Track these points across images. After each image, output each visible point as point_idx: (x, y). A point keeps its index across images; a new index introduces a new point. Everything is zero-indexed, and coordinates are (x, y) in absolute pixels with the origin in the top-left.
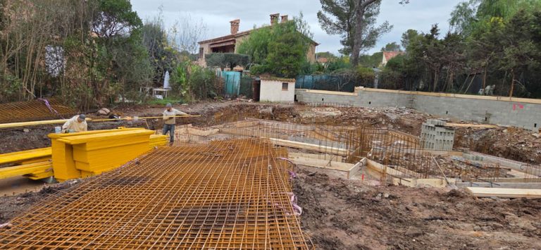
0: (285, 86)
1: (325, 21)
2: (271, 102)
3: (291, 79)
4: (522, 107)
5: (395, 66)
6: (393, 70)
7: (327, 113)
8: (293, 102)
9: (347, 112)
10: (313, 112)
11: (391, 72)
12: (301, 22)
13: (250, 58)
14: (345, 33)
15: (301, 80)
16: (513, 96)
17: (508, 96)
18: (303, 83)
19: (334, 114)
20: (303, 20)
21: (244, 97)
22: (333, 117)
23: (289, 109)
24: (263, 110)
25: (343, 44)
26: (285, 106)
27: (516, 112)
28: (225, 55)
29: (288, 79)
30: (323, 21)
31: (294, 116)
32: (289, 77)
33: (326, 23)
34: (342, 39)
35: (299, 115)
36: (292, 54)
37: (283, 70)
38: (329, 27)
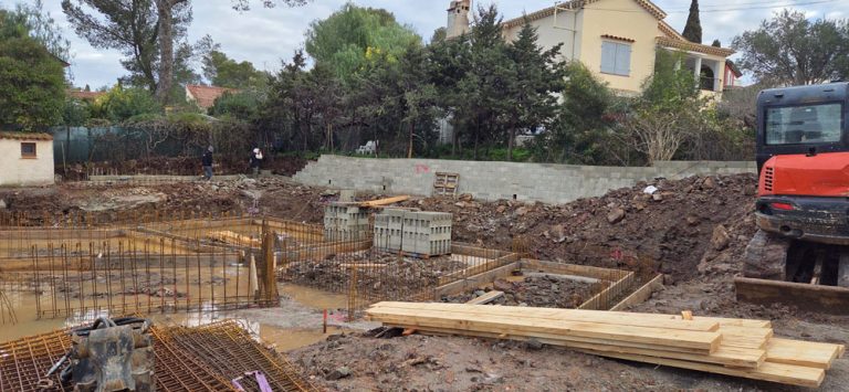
0: (29, 150)
1: (82, 20)
3: (40, 136)
4: (426, 169)
5: (242, 112)
6: (239, 117)
7: (137, 198)
9: (176, 194)
10: (106, 200)
11: (238, 122)
12: (38, 16)
14: (129, 48)
15: (63, 137)
16: (414, 156)
17: (407, 157)
18: (68, 140)
19: (153, 198)
20: (43, 13)
22: (153, 204)
23: (52, 198)
25: (128, 68)
26: (38, 193)
27: (420, 175)
29: (33, 135)
30: (78, 21)
31: (66, 212)
32: (34, 131)
33: (85, 25)
34: (125, 59)
35: (77, 208)
36: (37, 83)
37: (17, 115)
38: (94, 32)
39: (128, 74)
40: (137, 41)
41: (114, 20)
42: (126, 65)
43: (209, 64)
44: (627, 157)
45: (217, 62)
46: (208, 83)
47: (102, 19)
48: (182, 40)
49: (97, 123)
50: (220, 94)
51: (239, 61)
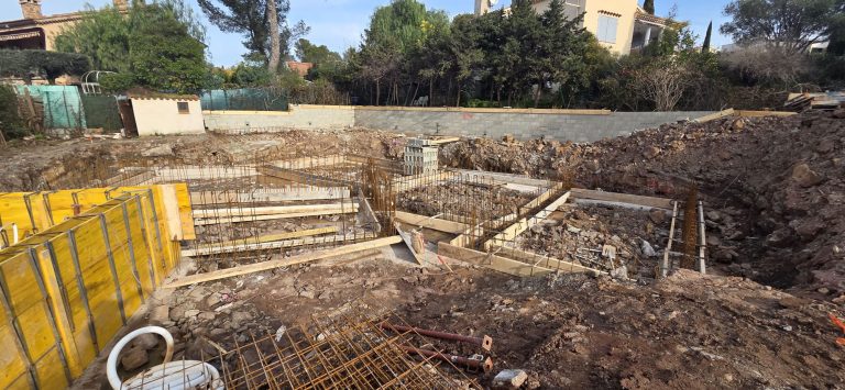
0: (183, 108)
1: (213, 11)
2: (164, 136)
3: (190, 97)
4: (471, 116)
7: (264, 142)
8: (204, 131)
9: (291, 139)
10: (243, 144)
13: (91, 61)
15: (207, 96)
17: (455, 106)
18: (212, 101)
19: (275, 143)
21: (101, 130)
22: (276, 147)
23: (204, 144)
24: (152, 150)
25: (248, 47)
26: (193, 140)
27: (466, 122)
28: (29, 55)
29: (185, 96)
30: (210, 12)
31: (215, 154)
32: (185, 93)
33: (215, 15)
34: (246, 40)
35: (223, 151)
36: (184, 56)
37: (171, 82)
38: (222, 21)
39: (248, 51)
40: (253, 27)
41: (235, 11)
42: (246, 45)
43: (299, 48)
44: (636, 104)
45: (304, 46)
46: (299, 61)
47: (227, 11)
48: (284, 24)
49: (230, 87)
50: (311, 65)
51: (318, 46)
